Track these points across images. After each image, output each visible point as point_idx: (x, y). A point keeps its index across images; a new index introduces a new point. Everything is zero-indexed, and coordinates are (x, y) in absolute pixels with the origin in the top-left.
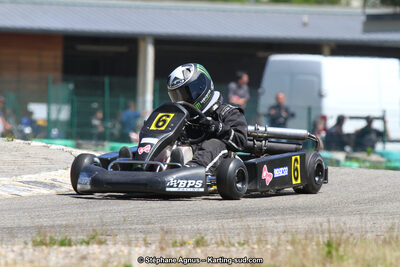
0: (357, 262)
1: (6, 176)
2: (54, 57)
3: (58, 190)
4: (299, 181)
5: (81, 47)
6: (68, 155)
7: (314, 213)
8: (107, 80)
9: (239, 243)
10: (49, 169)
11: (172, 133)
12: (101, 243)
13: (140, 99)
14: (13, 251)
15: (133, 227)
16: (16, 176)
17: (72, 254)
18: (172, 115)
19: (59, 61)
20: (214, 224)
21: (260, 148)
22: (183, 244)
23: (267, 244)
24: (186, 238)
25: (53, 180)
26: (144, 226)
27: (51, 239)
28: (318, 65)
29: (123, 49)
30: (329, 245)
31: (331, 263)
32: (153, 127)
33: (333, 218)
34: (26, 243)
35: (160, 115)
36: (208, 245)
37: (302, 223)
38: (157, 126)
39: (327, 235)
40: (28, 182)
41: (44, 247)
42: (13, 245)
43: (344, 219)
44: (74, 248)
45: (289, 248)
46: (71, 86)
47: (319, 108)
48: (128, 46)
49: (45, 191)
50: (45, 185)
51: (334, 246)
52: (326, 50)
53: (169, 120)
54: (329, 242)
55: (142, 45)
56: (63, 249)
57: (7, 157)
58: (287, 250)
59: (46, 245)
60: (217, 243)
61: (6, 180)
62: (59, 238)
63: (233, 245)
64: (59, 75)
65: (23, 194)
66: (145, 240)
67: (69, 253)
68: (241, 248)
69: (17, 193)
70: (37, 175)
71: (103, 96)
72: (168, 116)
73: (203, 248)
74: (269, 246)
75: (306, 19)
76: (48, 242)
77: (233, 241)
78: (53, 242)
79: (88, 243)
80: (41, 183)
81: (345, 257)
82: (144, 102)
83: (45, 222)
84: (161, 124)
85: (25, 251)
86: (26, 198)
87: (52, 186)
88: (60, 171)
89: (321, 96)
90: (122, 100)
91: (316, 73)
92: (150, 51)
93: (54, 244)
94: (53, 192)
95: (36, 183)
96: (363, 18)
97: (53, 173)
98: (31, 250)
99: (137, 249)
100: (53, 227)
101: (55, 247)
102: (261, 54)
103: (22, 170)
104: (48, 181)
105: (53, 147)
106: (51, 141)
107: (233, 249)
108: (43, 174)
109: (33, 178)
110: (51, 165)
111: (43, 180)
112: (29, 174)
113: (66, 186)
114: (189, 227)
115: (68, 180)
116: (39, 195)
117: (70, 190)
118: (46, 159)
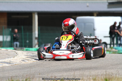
2: (4, 20)
3: (12, 64)
5: (13, 16)
7: (98, 69)
8: (22, 27)
10: (8, 58)
19: (6, 21)
20: (65, 74)
25: (10, 61)
26: (42, 75)
28: (93, 20)
29: (27, 17)
30: (106, 80)
33: (104, 71)
40: (2, 62)
43: (108, 71)
46: (10, 30)
49: (7, 65)
50: (7, 63)
51: (108, 80)
52: (95, 14)
54: (106, 78)
55: (33, 15)
64: (6, 26)
70: (4, 60)
75: (88, 4)
80: (6, 62)
82: (35, 34)
86: (1, 67)
87: (10, 63)
88: (12, 58)
90: (28, 34)
91: (92, 22)
92: (36, 17)
94: (10, 65)
95: (5, 62)
96: (107, 4)
102: (74, 17)
105: (9, 50)
106: (8, 48)
108: (6, 59)
109: (3, 60)
110: (9, 56)
111: (6, 61)
112: (1, 59)
113: (14, 63)
114: (57, 75)
115: (15, 61)
116: (5, 67)
117: (16, 64)
118: (7, 54)
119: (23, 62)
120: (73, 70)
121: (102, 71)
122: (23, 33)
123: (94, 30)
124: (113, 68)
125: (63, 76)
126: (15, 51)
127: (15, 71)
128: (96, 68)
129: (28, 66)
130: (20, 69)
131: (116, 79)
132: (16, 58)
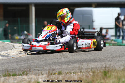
0: (115, 77)
3: (8, 57)
5: (9, 8)
6: (11, 45)
7: (97, 61)
8: (19, 19)
10: (5, 50)
12: (26, 75)
13: (30, 25)
15: (36, 69)
17: (17, 79)
19: (2, 13)
20: (63, 67)
22: (54, 74)
26: (39, 68)
27: (9, 74)
28: (92, 11)
30: (105, 72)
31: (106, 78)
33: (103, 63)
34: (1, 76)
41: (7, 77)
43: (107, 63)
44: (17, 77)
45: (91, 74)
49: (4, 58)
50: (4, 56)
51: (107, 72)
52: (94, 6)
56: (14, 77)
60: (65, 73)
62: (12, 74)
66: (41, 73)
67: (16, 79)
68: (75, 74)
71: (18, 25)
74: (84, 74)
79: (22, 75)
80: (2, 55)
81: (111, 76)
82: (32, 26)
85: (1, 79)
87: (6, 56)
88: (9, 51)
90: (24, 26)
92: (34, 9)
97: (6, 52)
99: (39, 76)
101: (11, 77)
102: (71, 8)
104: (5, 54)
105: (6, 43)
106: (5, 41)
107: (71, 75)
108: (2, 52)
110: (5, 49)
111: (3, 54)
113: (11, 56)
114: (55, 68)
115: (12, 54)
116: (2, 59)
117: (13, 57)
118: (3, 47)
119: (20, 55)
120: (71, 63)
121: (101, 63)
123: (93, 21)
124: (112, 61)
125: (61, 69)
126: (11, 43)
127: (12, 64)
128: (95, 61)
129: (25, 59)
130: (17, 62)
131: (115, 71)
132: (12, 51)
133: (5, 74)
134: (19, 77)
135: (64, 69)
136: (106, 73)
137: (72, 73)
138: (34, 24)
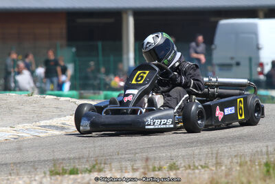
1: (28, 123)
2: (60, 28)
3: (67, 131)
4: (243, 117)
5: (80, 21)
6: (73, 104)
7: (256, 140)
8: (100, 44)
9: (202, 166)
10: (59, 116)
11: (147, 86)
12: (100, 170)
13: (125, 57)
14: (35, 180)
15: (123, 157)
16: (36, 122)
17: (79, 180)
18: (147, 72)
19: (64, 31)
20: (183, 152)
21: (213, 94)
22: (160, 169)
23: (222, 166)
24: (162, 163)
25: (63, 124)
26: (130, 156)
27: (63, 169)
28: (255, 25)
29: (111, 20)
30: (267, 165)
31: (270, 178)
32: (134, 82)
34: (45, 173)
35: (139, 72)
36: (178, 169)
37: (247, 148)
38: (137, 80)
39: (266, 156)
40: (45, 126)
41: (58, 176)
42: (35, 175)
44: (80, 175)
45: (238, 168)
46: (74, 50)
47: (258, 57)
48: (114, 17)
49: (57, 132)
50: (57, 128)
51: (272, 166)
52: (261, 14)
53: (145, 76)
54: (267, 162)
55: (124, 16)
56: (72, 176)
57: (28, 108)
58: (236, 170)
59: (59, 174)
60: (185, 166)
61: (28, 126)
62: (69, 168)
63: (197, 168)
64: (64, 42)
65: (41, 135)
66: (132, 166)
67: (76, 179)
68: (203, 170)
69: (37, 134)
70: (51, 120)
71: (98, 55)
72: (145, 73)
73: (174, 172)
74: (223, 168)
76: (61, 171)
77: (197, 164)
78: (64, 172)
79: (90, 171)
80: (54, 126)
82: (128, 59)
83: (58, 155)
84: (139, 79)
85: (44, 180)
86: (44, 138)
87: (62, 128)
88: (67, 117)
89: (258, 48)
90: (112, 58)
91: (254, 32)
92: (131, 21)
93: (66, 173)
94: (63, 132)
95: (50, 127)
97: (62, 118)
98: (49, 179)
99: (126, 174)
100: (64, 159)
101: (66, 175)
102: (213, 19)
103: (40, 118)
104: (59, 125)
105: (62, 99)
107: (197, 171)
108: (55, 120)
109: (48, 122)
110: (60, 112)
111: (55, 124)
112: (45, 120)
113: (72, 127)
114: (164, 155)
116: (53, 136)
117: (76, 131)
118: (57, 108)
120: (201, 143)
122: (101, 58)
125: (178, 157)
126: (74, 100)
127: (74, 146)
133: (53, 169)
134: (83, 175)
135: (183, 156)
136: (270, 167)
137: (200, 167)
138: (132, 55)
